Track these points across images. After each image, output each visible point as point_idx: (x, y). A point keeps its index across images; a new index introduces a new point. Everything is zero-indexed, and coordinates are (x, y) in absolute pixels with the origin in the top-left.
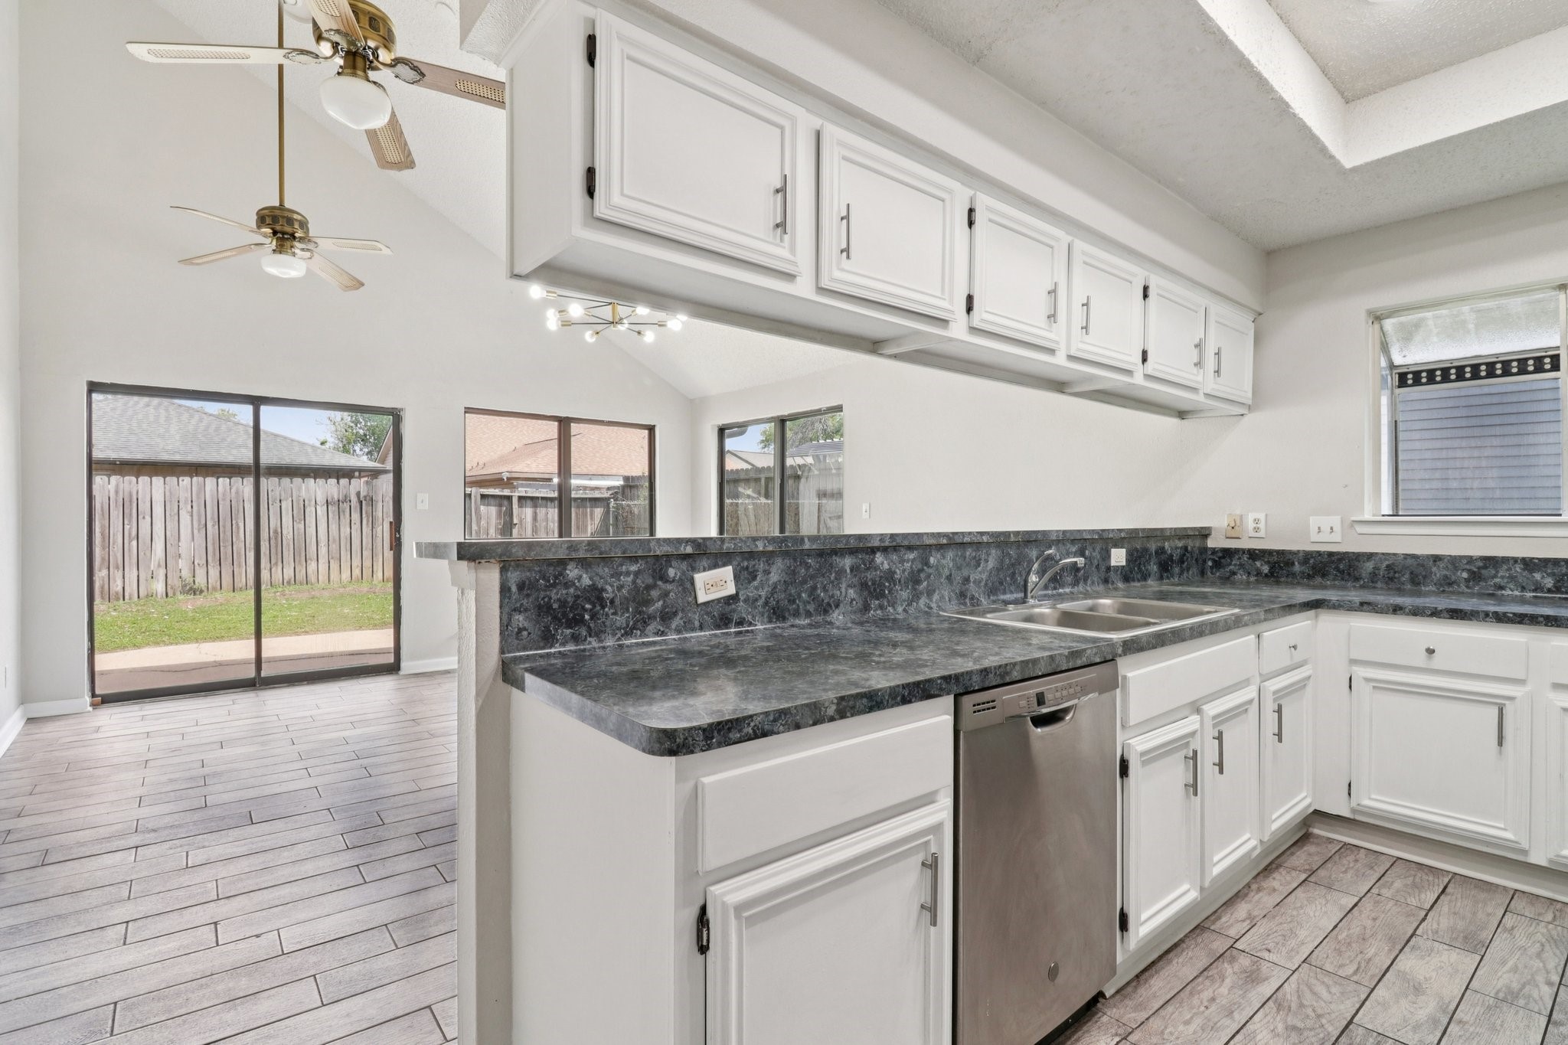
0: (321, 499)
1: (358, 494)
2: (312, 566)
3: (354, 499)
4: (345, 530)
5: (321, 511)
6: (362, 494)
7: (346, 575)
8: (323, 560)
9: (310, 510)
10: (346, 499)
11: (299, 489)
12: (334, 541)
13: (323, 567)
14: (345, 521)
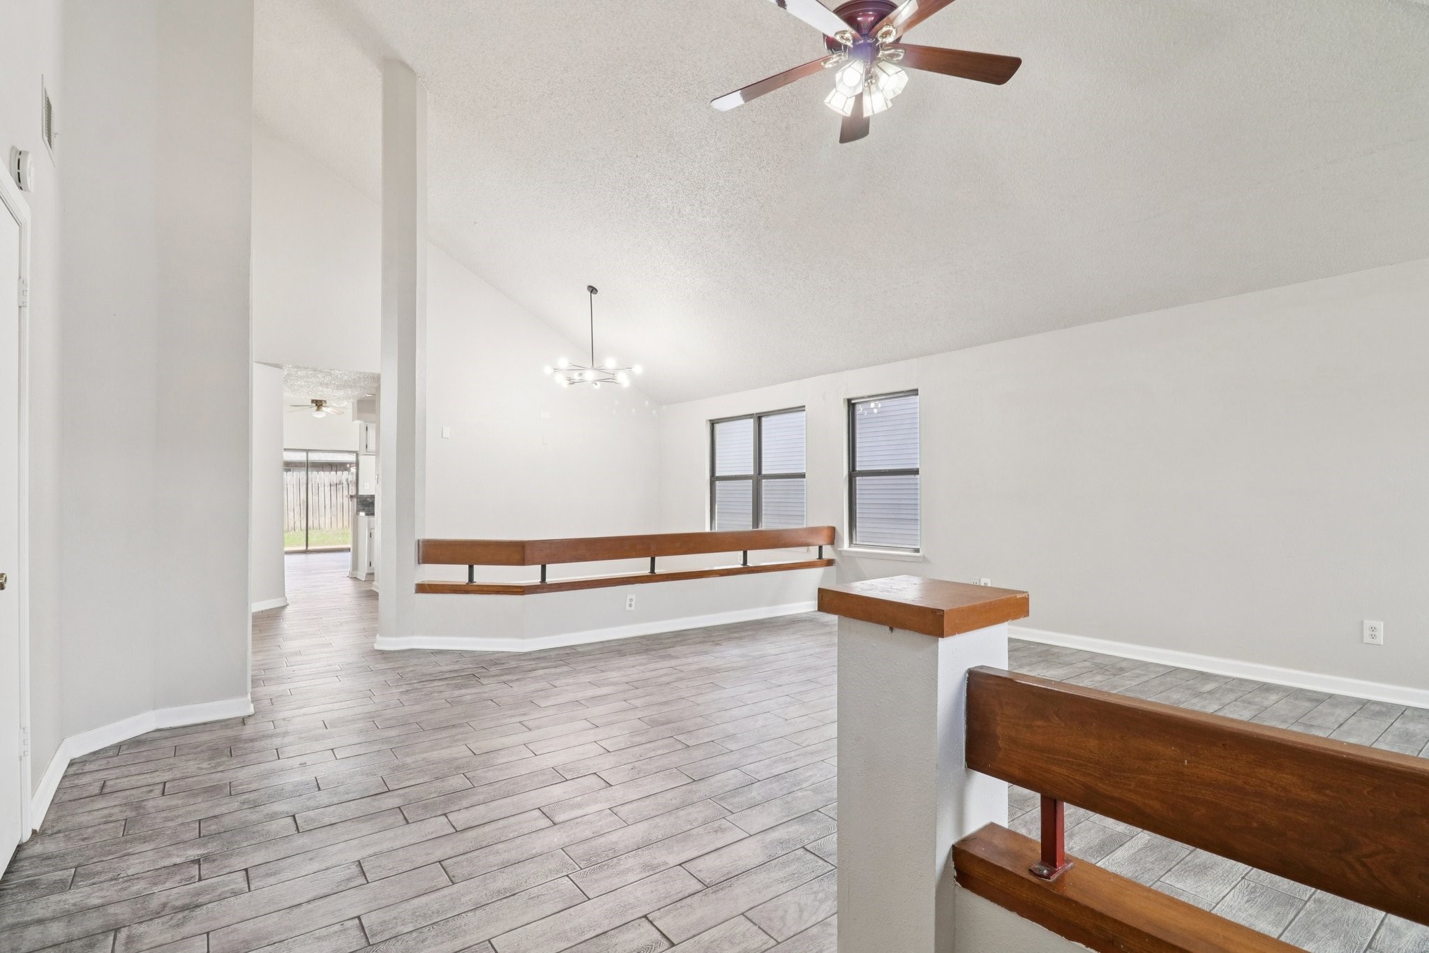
0: (327, 484)
1: (347, 480)
2: (322, 519)
3: (345, 483)
4: (340, 500)
5: (327, 489)
6: (349, 480)
7: (340, 525)
8: (328, 516)
9: (321, 489)
10: (341, 483)
11: (316, 478)
12: (334, 506)
13: (328, 520)
14: (340, 495)
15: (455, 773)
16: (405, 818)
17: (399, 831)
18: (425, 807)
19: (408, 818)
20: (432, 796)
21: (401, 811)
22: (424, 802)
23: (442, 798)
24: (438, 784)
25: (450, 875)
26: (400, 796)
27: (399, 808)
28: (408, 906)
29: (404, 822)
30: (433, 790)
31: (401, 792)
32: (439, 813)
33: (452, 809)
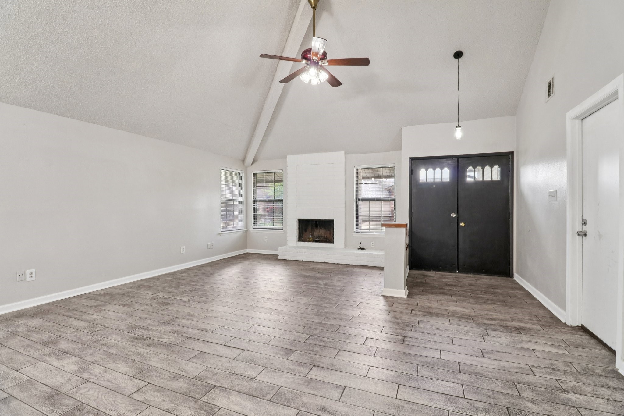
15: (421, 378)
16: (459, 366)
17: (464, 361)
18: (447, 367)
19: (458, 365)
20: (441, 370)
21: (460, 370)
22: (447, 369)
23: (437, 367)
24: (434, 376)
25: (452, 340)
26: (458, 379)
27: (460, 372)
28: (468, 338)
29: (460, 364)
30: (439, 374)
31: (456, 381)
32: (443, 361)
33: (437, 359)
